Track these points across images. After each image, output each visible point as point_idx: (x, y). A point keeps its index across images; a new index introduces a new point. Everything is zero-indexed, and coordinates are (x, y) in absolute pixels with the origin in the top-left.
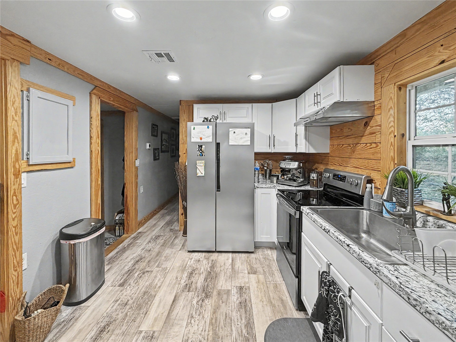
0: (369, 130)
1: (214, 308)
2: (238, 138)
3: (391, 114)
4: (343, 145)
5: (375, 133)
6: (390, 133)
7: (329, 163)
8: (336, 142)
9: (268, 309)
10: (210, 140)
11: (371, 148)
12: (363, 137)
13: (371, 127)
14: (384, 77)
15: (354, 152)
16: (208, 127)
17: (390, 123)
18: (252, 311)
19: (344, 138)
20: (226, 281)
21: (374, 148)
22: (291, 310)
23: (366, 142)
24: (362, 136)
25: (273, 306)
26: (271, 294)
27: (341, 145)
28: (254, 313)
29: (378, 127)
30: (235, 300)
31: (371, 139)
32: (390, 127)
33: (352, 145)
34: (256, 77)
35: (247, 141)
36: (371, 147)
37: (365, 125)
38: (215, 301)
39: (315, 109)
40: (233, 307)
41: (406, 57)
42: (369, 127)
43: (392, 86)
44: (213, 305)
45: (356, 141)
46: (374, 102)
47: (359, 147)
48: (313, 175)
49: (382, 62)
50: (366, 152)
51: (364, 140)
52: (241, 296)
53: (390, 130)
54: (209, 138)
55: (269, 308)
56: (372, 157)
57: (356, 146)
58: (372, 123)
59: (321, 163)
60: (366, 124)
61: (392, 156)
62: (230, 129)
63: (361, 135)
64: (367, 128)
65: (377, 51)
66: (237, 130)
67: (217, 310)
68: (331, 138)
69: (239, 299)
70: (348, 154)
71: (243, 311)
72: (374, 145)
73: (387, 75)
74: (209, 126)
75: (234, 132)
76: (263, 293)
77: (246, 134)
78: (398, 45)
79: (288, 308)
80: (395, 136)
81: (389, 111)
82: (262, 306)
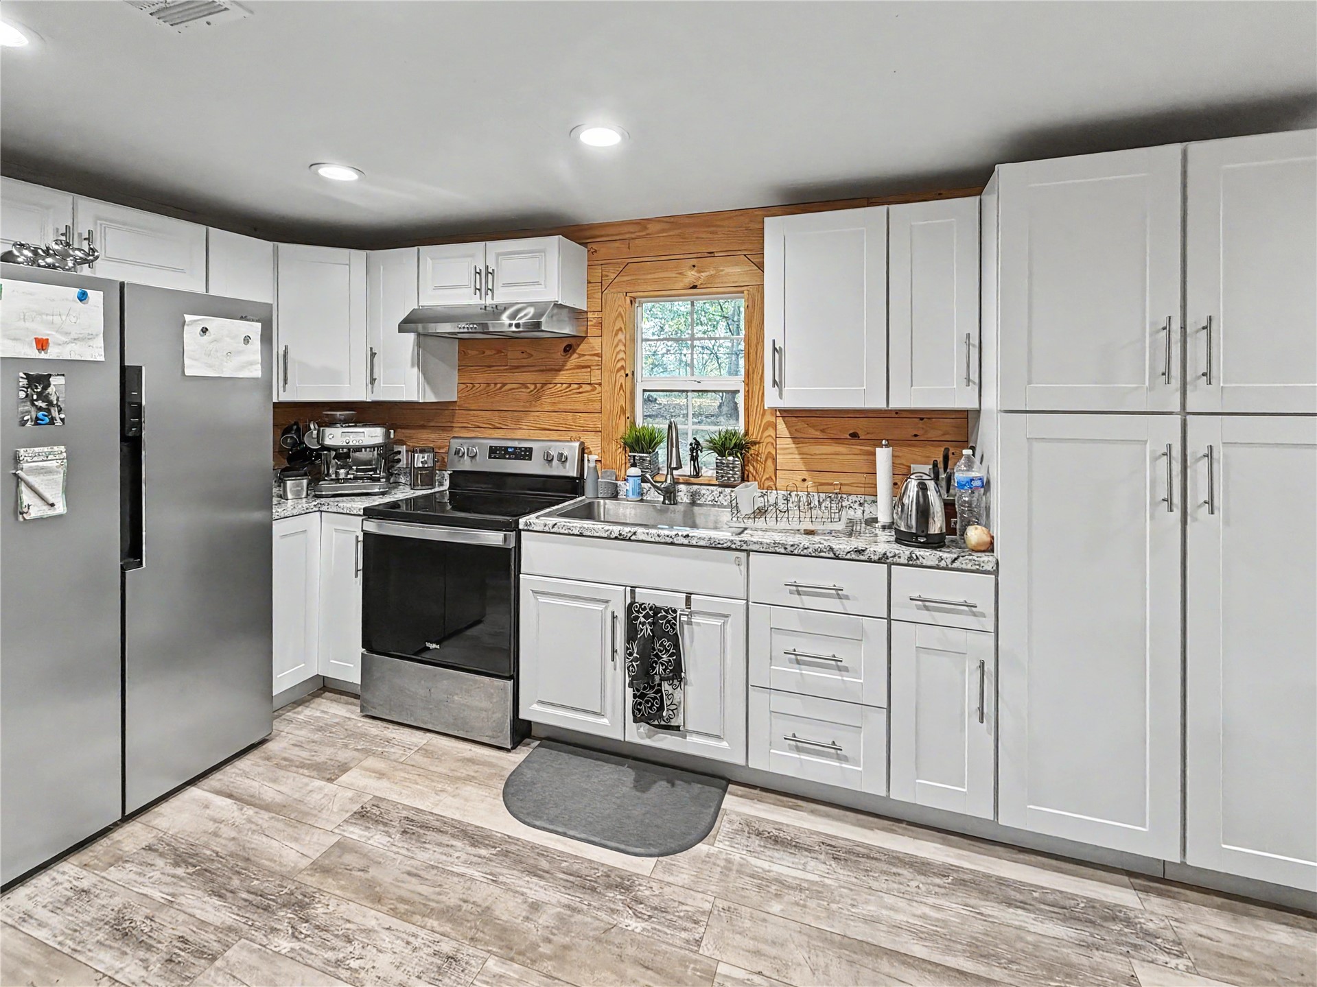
0: (574, 360)
1: (362, 896)
2: (217, 351)
3: (620, 341)
4: (504, 385)
5: (589, 367)
6: (619, 370)
7: (455, 425)
8: (481, 378)
9: (470, 790)
10: (95, 351)
11: (580, 393)
12: (562, 373)
13: (579, 354)
14: (607, 276)
15: (538, 398)
16: (83, 297)
17: (618, 353)
18: (448, 818)
19: (506, 369)
20: (296, 840)
21: (587, 392)
22: (500, 758)
23: (568, 381)
24: (560, 370)
25: (469, 779)
26: (439, 769)
27: (499, 386)
28: (457, 816)
29: (596, 358)
30: (385, 839)
31: (583, 376)
32: (618, 361)
33: (532, 387)
34: (338, 173)
35: (251, 364)
36: (581, 390)
37: (565, 350)
38: (342, 888)
39: (475, 300)
40: (404, 852)
41: (646, 259)
42: (575, 356)
43: (621, 295)
44: (352, 896)
45: (541, 378)
46: (587, 312)
47: (550, 390)
48: (423, 457)
49: (603, 250)
50: (569, 400)
51: (563, 377)
52: (385, 824)
53: (619, 365)
54: (91, 343)
55: (469, 788)
56: (581, 407)
57: (542, 387)
58: (583, 348)
59: (423, 427)
60: (569, 349)
61: (622, 407)
62: (188, 318)
63: (557, 368)
64: (570, 357)
65: (591, 227)
66: (214, 323)
67: (377, 889)
68: (462, 368)
69: (392, 830)
70: (522, 404)
71: (431, 836)
72: (588, 388)
73: (613, 276)
74: (88, 291)
75: (204, 330)
76: (419, 781)
77: (247, 340)
78: (633, 236)
79: (494, 760)
80: (627, 375)
81: (616, 334)
82: (453, 796)
